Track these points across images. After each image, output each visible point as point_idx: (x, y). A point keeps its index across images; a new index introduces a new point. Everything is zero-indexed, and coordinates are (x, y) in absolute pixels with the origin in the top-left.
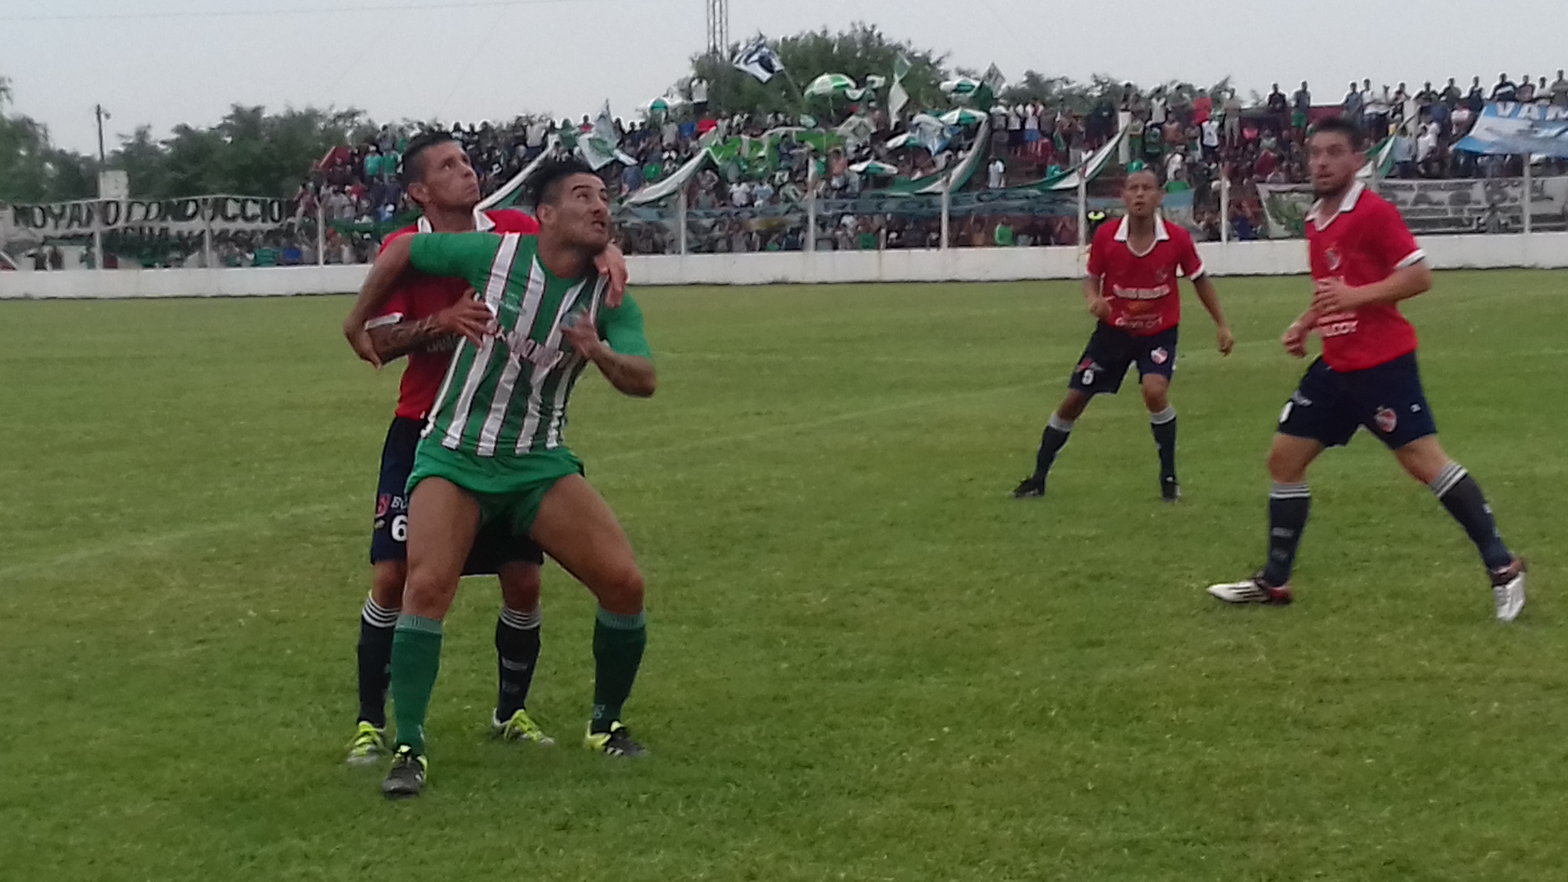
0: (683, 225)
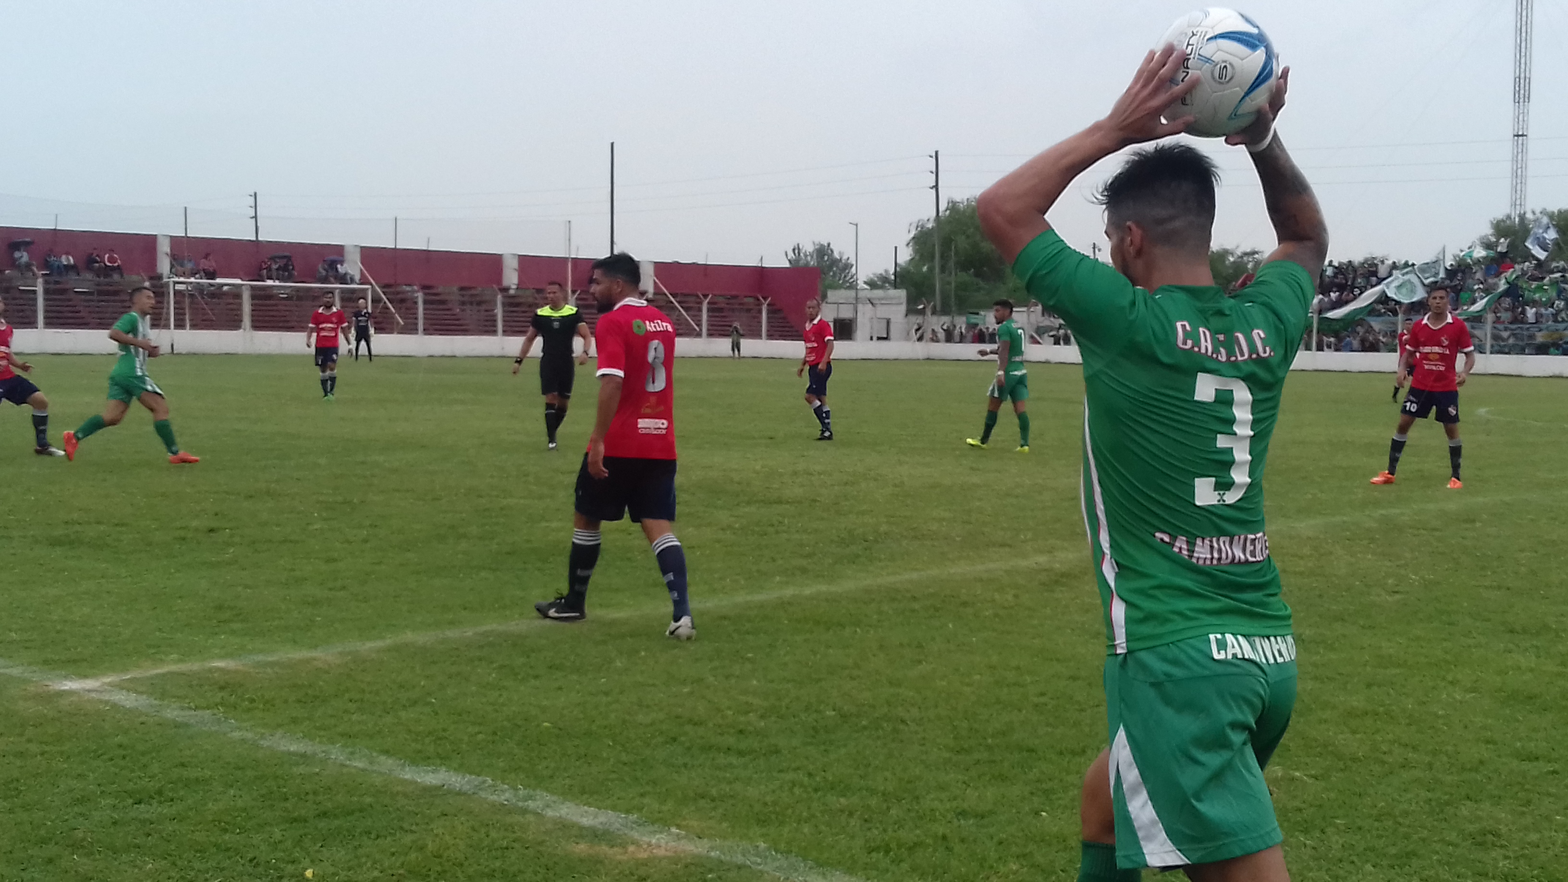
0: (1489, 335)
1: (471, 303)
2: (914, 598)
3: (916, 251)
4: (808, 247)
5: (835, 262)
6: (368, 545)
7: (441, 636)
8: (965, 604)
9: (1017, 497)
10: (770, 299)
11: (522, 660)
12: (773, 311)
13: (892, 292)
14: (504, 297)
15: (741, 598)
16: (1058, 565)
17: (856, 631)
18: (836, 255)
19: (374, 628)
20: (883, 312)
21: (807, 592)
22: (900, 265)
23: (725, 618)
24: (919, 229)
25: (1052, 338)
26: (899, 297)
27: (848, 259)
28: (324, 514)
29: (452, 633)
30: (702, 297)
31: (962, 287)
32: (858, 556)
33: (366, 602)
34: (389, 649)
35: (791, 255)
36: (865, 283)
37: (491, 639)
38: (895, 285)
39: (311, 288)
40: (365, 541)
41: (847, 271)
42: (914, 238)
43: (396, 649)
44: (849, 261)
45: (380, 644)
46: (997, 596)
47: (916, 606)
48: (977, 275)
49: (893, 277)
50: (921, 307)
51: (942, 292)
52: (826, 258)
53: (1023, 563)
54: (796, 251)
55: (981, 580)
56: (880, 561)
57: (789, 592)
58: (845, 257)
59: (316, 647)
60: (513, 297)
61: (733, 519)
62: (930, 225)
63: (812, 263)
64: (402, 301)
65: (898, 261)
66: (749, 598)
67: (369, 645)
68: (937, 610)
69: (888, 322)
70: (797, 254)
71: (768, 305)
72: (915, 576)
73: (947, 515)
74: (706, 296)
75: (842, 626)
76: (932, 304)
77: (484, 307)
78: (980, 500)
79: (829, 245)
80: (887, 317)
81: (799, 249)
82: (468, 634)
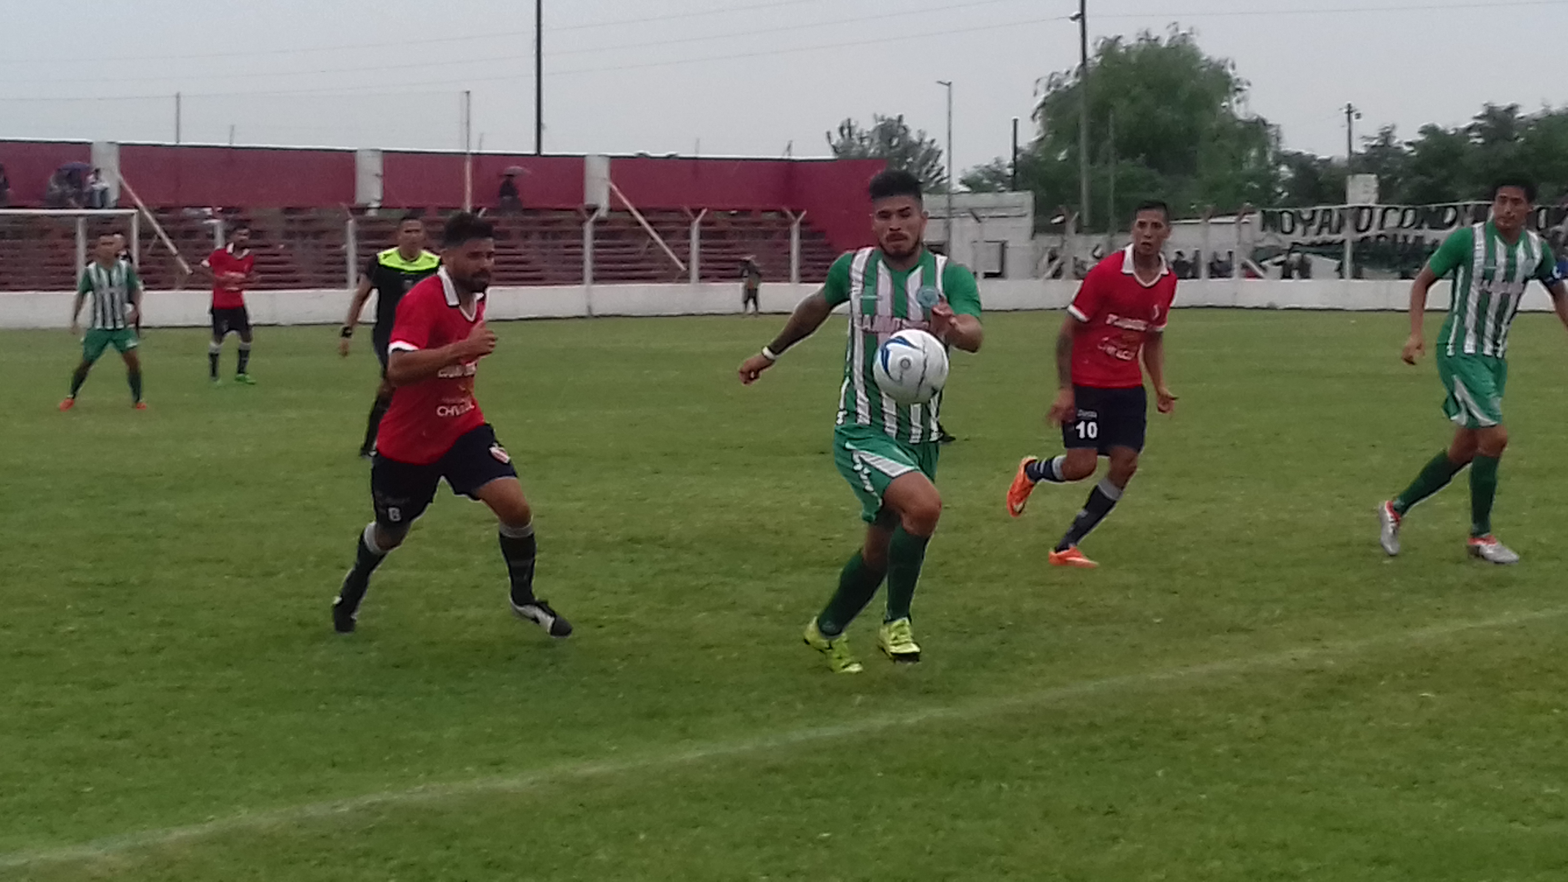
1: (304, 235)
2: (1093, 727)
3: (1047, 126)
4: (866, 125)
5: (910, 148)
6: (161, 657)
7: (297, 814)
8: (1179, 735)
9: (1250, 544)
10: (804, 213)
11: (439, 853)
12: (808, 234)
13: (1010, 197)
14: (359, 222)
15: (798, 735)
16: (1332, 662)
17: (1000, 787)
18: (914, 137)
19: (182, 803)
20: (994, 230)
21: (911, 720)
22: (1022, 150)
23: (774, 770)
24: (1052, 89)
25: (1280, 267)
26: (1020, 206)
27: (933, 141)
28: (82, 605)
29: (315, 809)
30: (690, 213)
31: (1125, 184)
32: (990, 654)
33: (165, 757)
34: (211, 841)
35: (836, 138)
36: (963, 182)
37: (383, 817)
38: (1014, 185)
39: (36, 216)
40: (156, 650)
41: (930, 163)
42: (1043, 105)
43: (224, 839)
44: (935, 145)
45: (195, 831)
46: (1234, 719)
47: (1096, 739)
48: (1151, 163)
49: (1009, 171)
50: (1058, 220)
51: (1092, 196)
52: (895, 142)
53: (1271, 660)
54: (846, 131)
55: (1204, 692)
56: (1030, 662)
57: (880, 721)
58: (927, 139)
59: (86, 839)
60: (371, 221)
61: (772, 595)
62: (1069, 82)
63: (872, 151)
64: (190, 233)
65: (1019, 145)
66: (812, 733)
67: (178, 833)
68: (1133, 746)
69: (1003, 246)
70: (847, 137)
71: (802, 224)
72: (1090, 687)
73: (1133, 578)
74: (697, 212)
75: (976, 778)
76: (1077, 214)
77: (324, 240)
78: (1186, 550)
79: (900, 118)
80: (1000, 239)
81: (850, 128)
82: (342, 810)
